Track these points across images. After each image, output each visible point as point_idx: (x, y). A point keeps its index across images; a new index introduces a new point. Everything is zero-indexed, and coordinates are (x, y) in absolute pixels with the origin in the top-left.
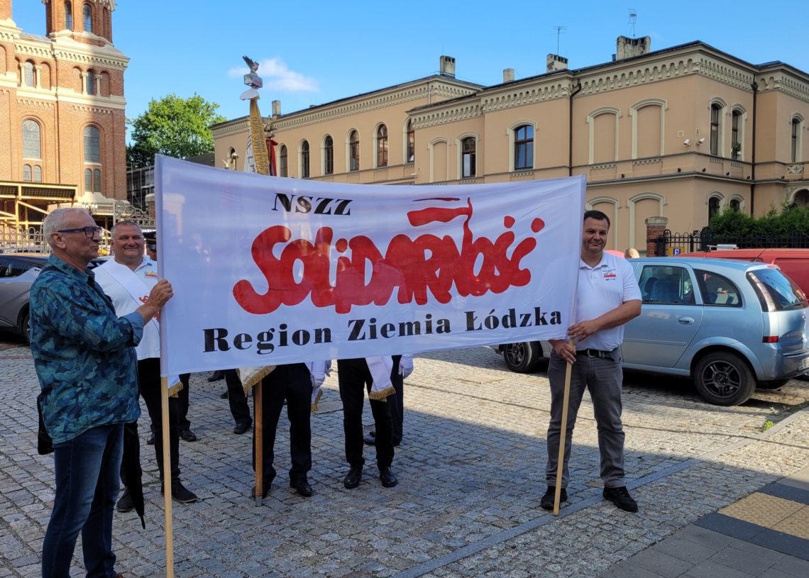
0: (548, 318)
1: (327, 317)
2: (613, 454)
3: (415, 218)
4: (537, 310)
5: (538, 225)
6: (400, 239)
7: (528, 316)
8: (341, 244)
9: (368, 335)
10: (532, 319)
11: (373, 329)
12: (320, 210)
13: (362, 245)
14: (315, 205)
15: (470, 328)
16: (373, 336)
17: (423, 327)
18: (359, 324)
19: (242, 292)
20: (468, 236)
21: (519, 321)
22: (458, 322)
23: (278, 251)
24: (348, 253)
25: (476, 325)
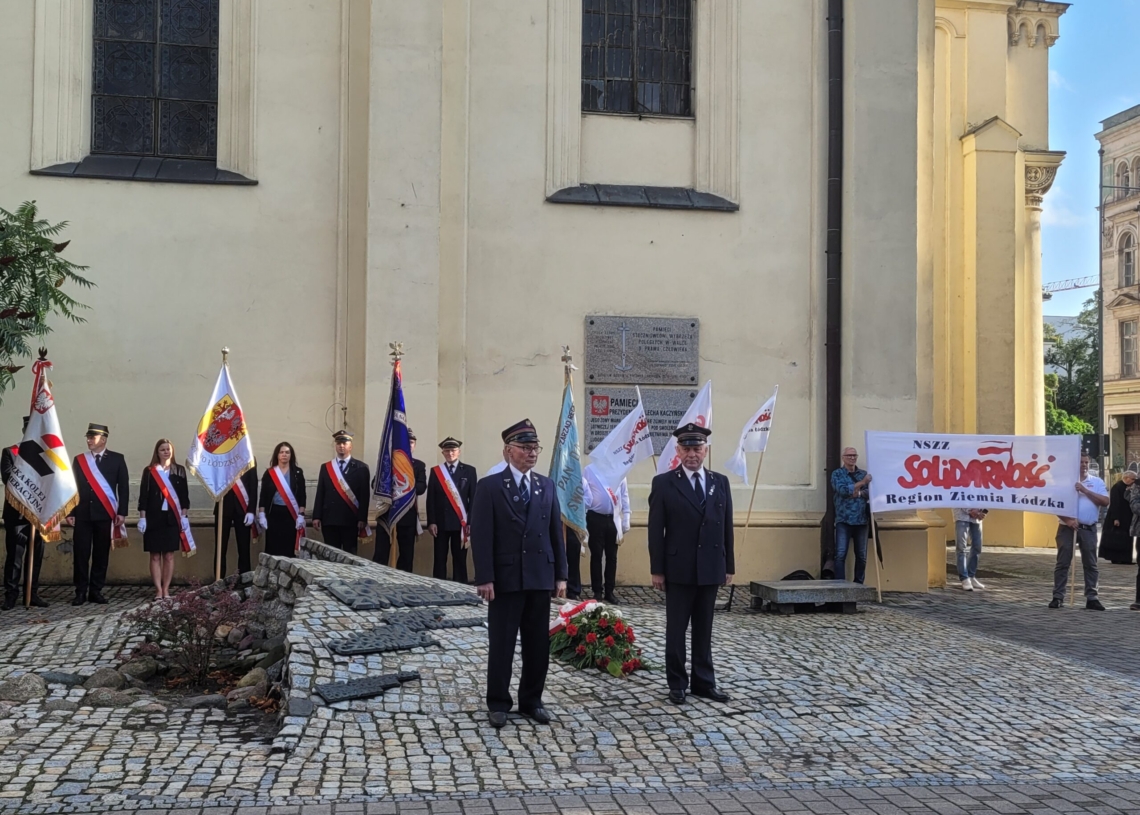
0: (1056, 504)
1: (940, 490)
2: (1091, 583)
3: (982, 451)
4: (1050, 500)
5: (1051, 459)
6: (974, 462)
7: (1043, 501)
8: (945, 463)
9: (961, 498)
10: (1046, 503)
11: (963, 496)
12: (935, 447)
13: (955, 463)
14: (932, 445)
15: (1014, 501)
16: (963, 499)
17: (989, 498)
18: (956, 494)
19: (901, 481)
20: (1011, 461)
21: (1039, 503)
22: (1008, 499)
23: (916, 464)
24: (948, 466)
25: (1017, 501)
